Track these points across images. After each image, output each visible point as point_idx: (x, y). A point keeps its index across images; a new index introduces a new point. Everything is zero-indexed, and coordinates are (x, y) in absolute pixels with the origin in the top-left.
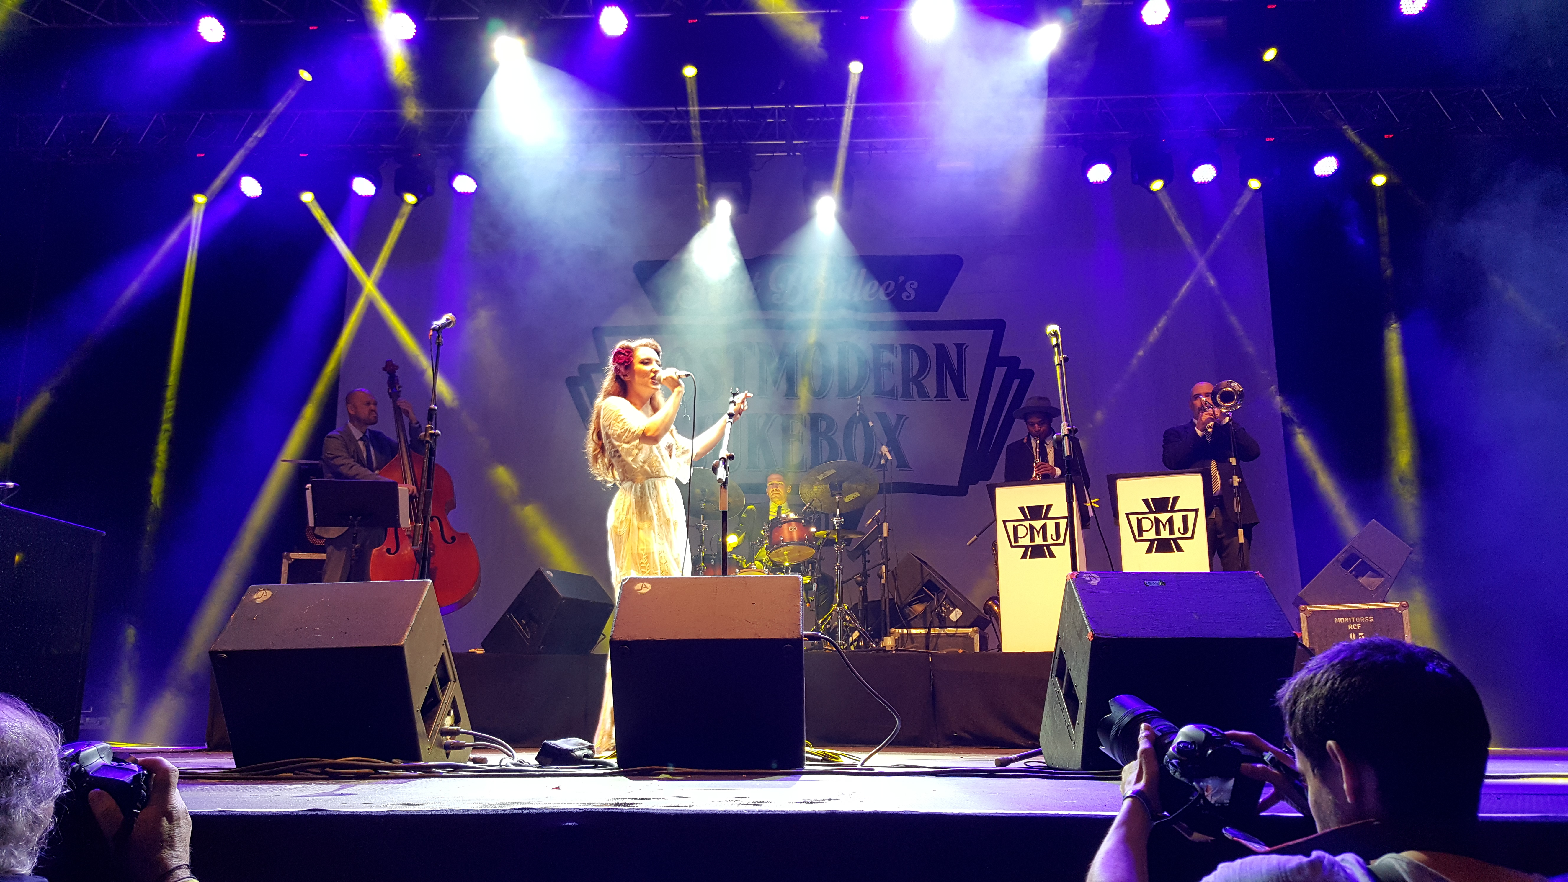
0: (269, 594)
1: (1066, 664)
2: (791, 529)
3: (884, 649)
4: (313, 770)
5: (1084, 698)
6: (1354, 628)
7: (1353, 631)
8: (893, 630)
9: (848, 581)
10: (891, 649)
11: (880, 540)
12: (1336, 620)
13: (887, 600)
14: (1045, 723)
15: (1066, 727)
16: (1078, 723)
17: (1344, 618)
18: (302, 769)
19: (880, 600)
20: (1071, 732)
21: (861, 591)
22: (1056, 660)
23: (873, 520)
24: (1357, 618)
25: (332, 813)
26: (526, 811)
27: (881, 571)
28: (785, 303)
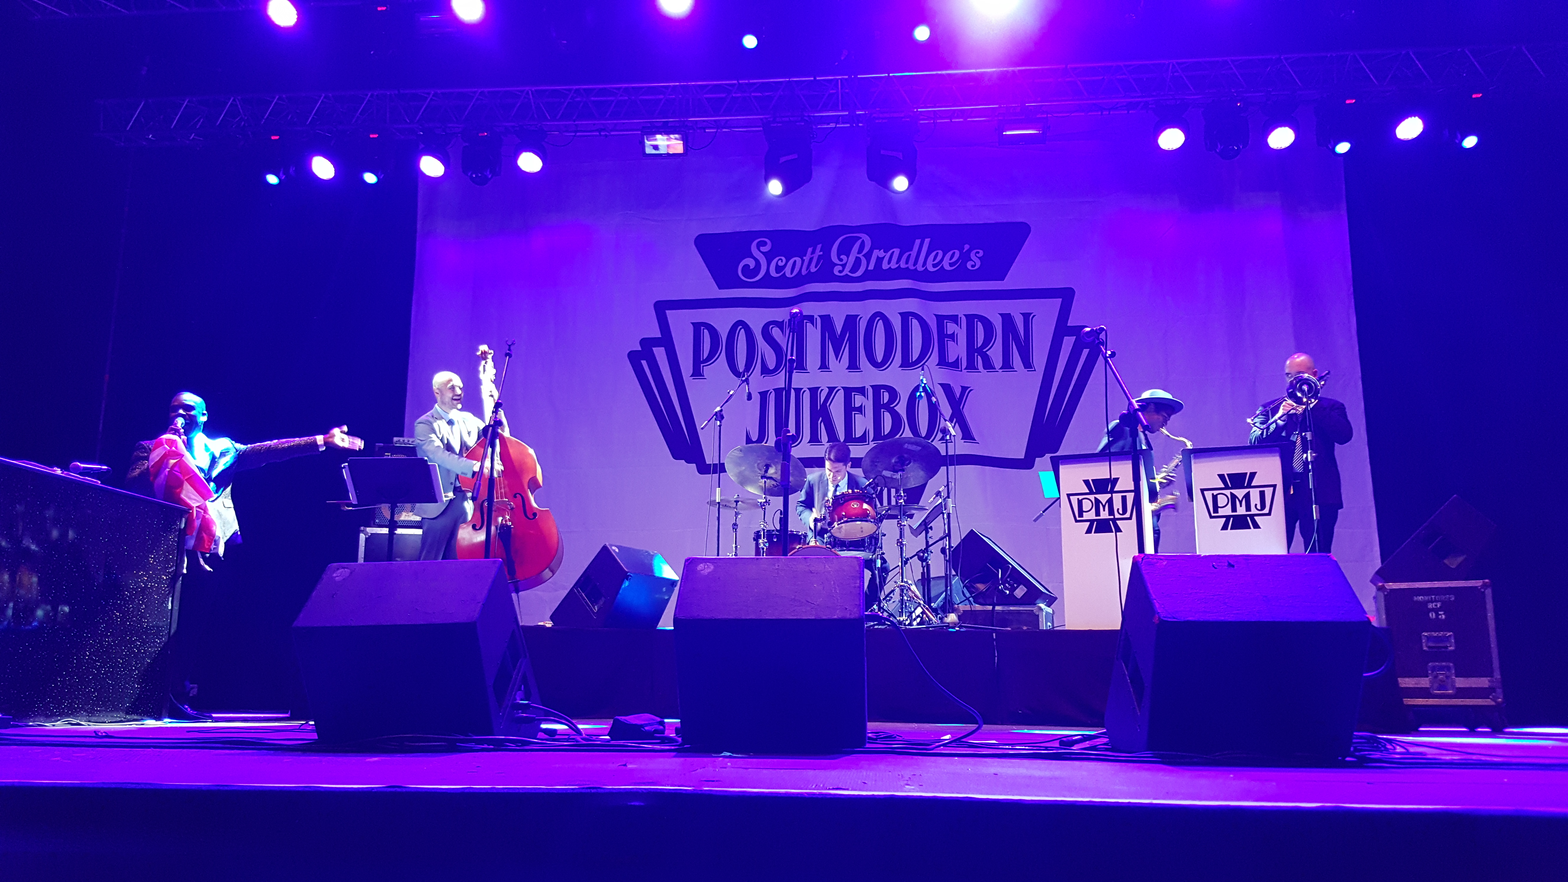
0: (347, 572)
2: (853, 505)
3: (946, 626)
5: (1150, 682)
6: (1434, 607)
7: (1433, 610)
8: (956, 606)
9: (912, 557)
10: (954, 625)
11: (944, 516)
12: (1415, 598)
16: (1144, 704)
17: (1423, 596)
21: (924, 567)
23: (937, 496)
24: (1437, 597)
25: (410, 790)
26: (593, 791)
27: (945, 547)
28: (847, 274)
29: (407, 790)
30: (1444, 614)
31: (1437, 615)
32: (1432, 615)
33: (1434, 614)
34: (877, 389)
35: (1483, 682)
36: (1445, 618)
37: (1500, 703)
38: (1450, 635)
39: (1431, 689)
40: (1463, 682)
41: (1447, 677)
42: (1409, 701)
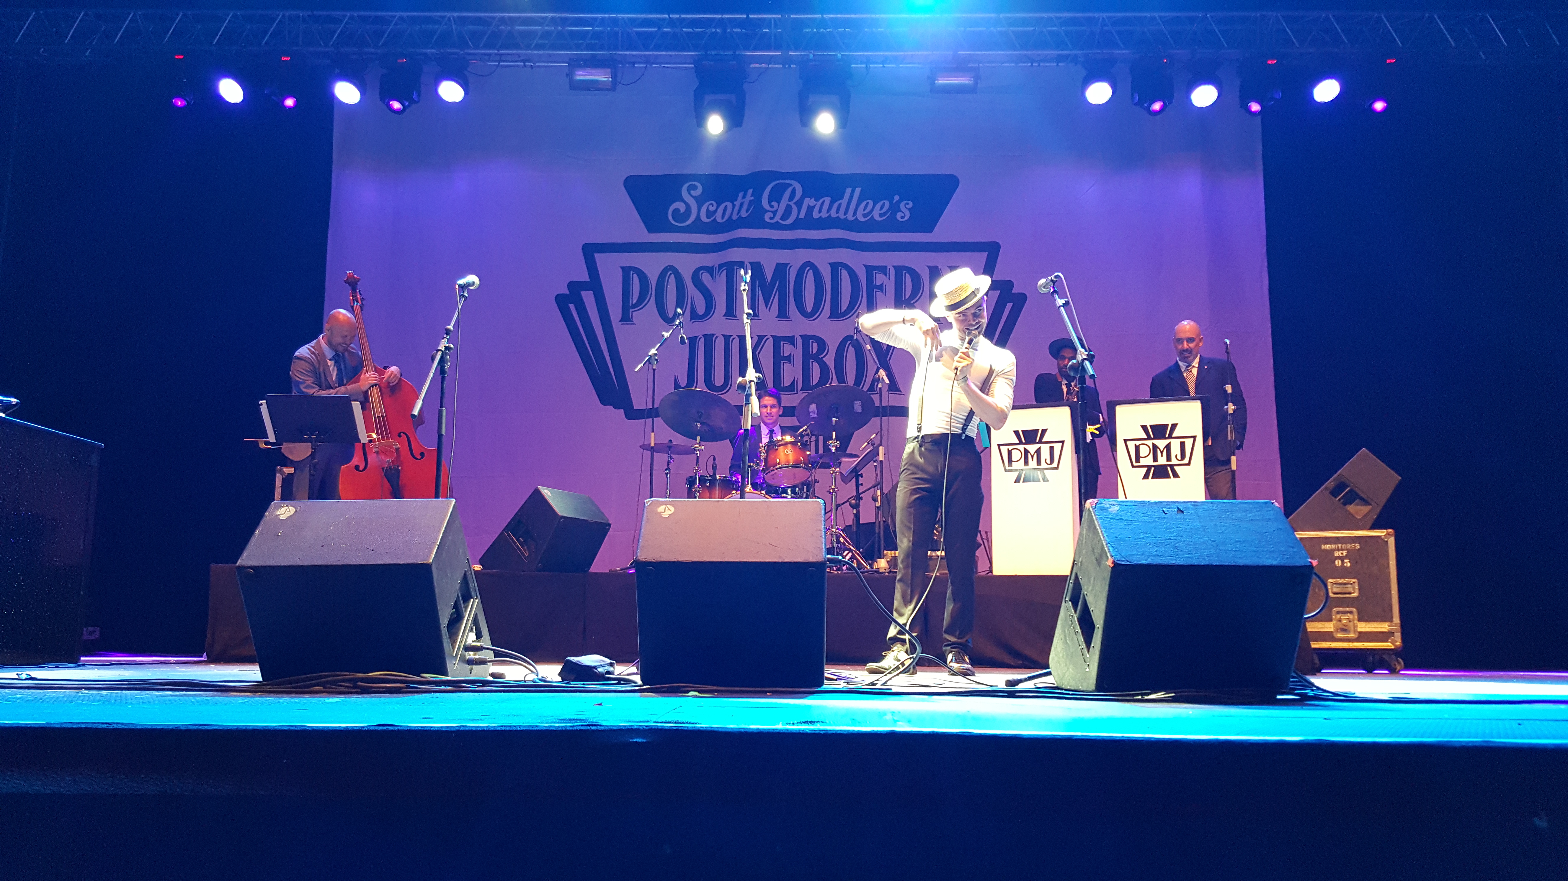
0: (292, 510)
1: (1081, 589)
2: (787, 452)
3: (877, 571)
4: (343, 684)
5: (1102, 622)
6: (1341, 555)
7: (1339, 558)
8: (885, 552)
9: (843, 504)
10: (884, 571)
11: (875, 464)
12: (1323, 547)
13: (882, 523)
14: (1057, 645)
15: (1079, 649)
16: (1093, 647)
17: (1330, 544)
18: (335, 683)
19: (874, 523)
20: (1084, 654)
21: (854, 513)
22: (1071, 585)
23: (868, 443)
24: (1343, 545)
25: (402, 728)
26: (593, 728)
27: (876, 494)
28: (778, 222)
29: (400, 729)
30: (1349, 562)
31: (1343, 562)
32: (1338, 563)
33: (1340, 562)
34: (806, 339)
35: (1383, 627)
36: (1351, 566)
37: (1399, 646)
38: (1354, 582)
39: (1334, 633)
40: (1364, 627)
41: (1350, 621)
42: (1315, 645)
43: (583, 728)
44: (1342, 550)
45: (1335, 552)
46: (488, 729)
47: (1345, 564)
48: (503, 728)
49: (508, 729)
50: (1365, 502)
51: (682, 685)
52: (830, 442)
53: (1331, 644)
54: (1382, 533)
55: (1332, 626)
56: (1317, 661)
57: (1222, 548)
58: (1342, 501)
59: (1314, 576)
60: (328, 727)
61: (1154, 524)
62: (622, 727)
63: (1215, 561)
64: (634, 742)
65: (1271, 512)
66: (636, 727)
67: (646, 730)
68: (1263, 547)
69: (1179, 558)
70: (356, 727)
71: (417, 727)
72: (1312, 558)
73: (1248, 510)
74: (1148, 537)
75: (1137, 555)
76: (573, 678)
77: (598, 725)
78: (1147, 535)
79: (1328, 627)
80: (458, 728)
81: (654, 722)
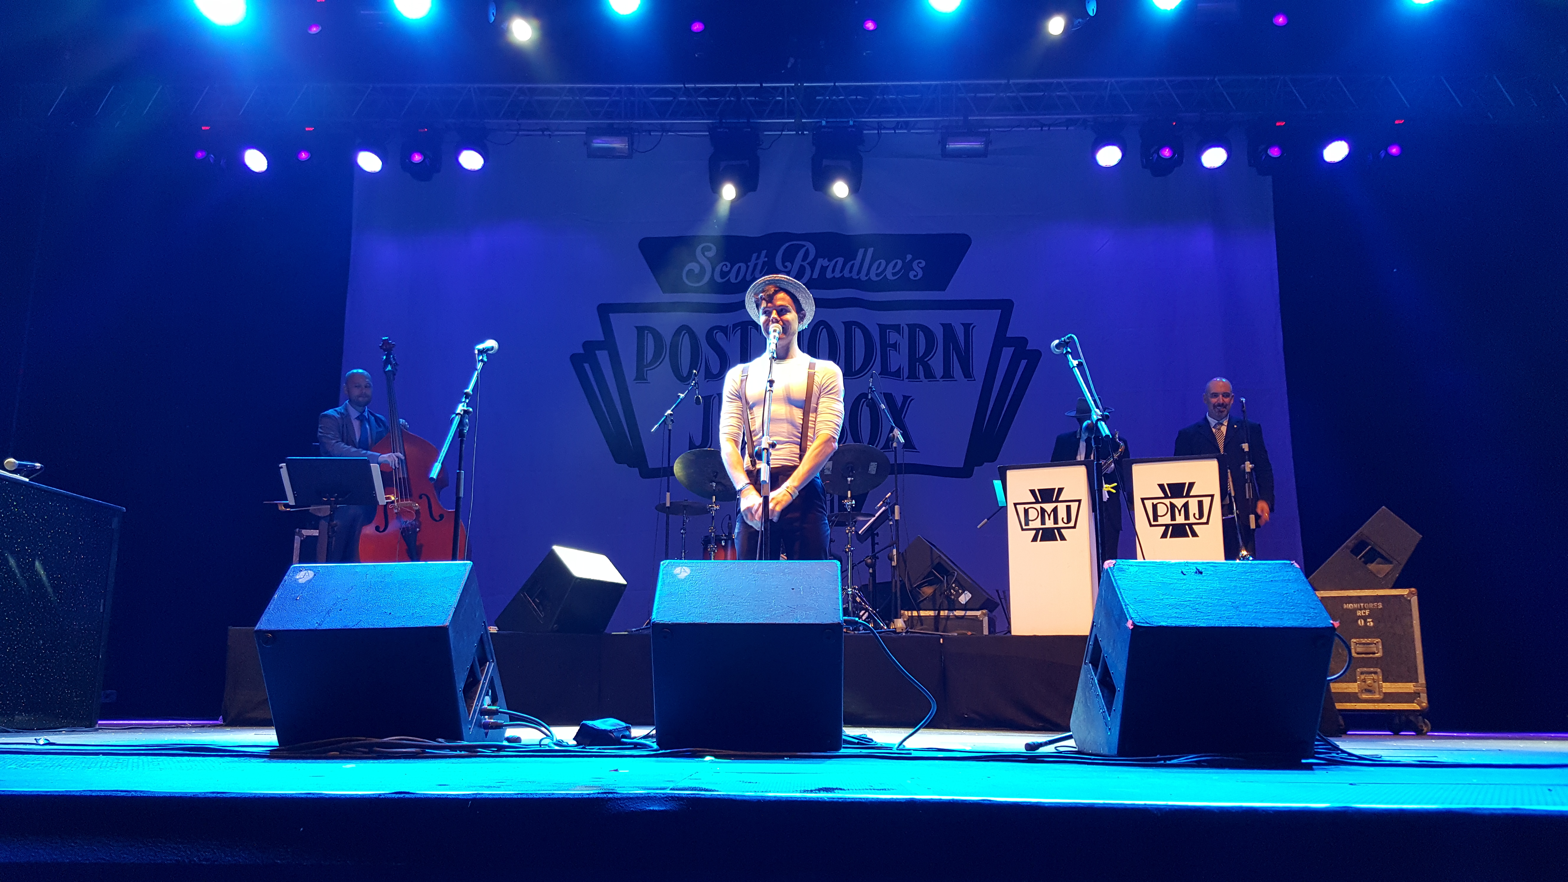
1: (1101, 652)
3: (895, 632)
4: (360, 749)
5: (1122, 685)
6: (1363, 614)
7: (1361, 617)
8: (902, 612)
9: (859, 563)
10: (901, 631)
11: (891, 523)
12: (1345, 606)
13: (898, 582)
14: (1077, 710)
15: (1100, 712)
16: (1114, 710)
17: (1353, 604)
18: (351, 748)
19: (891, 582)
20: (1105, 717)
21: (870, 573)
22: (1091, 647)
23: (884, 502)
24: (1365, 605)
25: (419, 796)
26: (610, 796)
27: (892, 553)
29: (416, 797)
30: (1372, 621)
32: (1361, 622)
33: (1363, 621)
35: (1408, 687)
36: (1373, 626)
37: (1425, 707)
38: (1377, 642)
39: (1359, 694)
40: (1389, 687)
41: (1375, 682)
42: (1339, 706)
43: (599, 796)
44: (1365, 609)
45: (1358, 611)
46: (504, 797)
47: (1368, 624)
48: (519, 796)
49: (524, 797)
50: (1387, 561)
51: (698, 749)
52: (846, 501)
53: (1356, 705)
54: (1404, 592)
55: (1357, 686)
56: (1342, 722)
57: (1242, 610)
58: (1363, 559)
59: (1337, 639)
60: (345, 795)
61: (1173, 585)
62: (638, 795)
63: (1236, 622)
64: (650, 810)
65: (1292, 573)
66: (652, 795)
67: (664, 798)
68: (1283, 608)
69: (1199, 619)
70: (374, 794)
71: (434, 794)
72: (1333, 621)
73: (1267, 571)
74: (1167, 598)
75: (1156, 616)
76: (588, 743)
77: (614, 793)
78: (1167, 597)
79: (1352, 687)
80: (475, 796)
81: (671, 789)
